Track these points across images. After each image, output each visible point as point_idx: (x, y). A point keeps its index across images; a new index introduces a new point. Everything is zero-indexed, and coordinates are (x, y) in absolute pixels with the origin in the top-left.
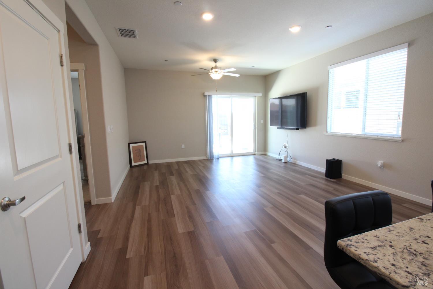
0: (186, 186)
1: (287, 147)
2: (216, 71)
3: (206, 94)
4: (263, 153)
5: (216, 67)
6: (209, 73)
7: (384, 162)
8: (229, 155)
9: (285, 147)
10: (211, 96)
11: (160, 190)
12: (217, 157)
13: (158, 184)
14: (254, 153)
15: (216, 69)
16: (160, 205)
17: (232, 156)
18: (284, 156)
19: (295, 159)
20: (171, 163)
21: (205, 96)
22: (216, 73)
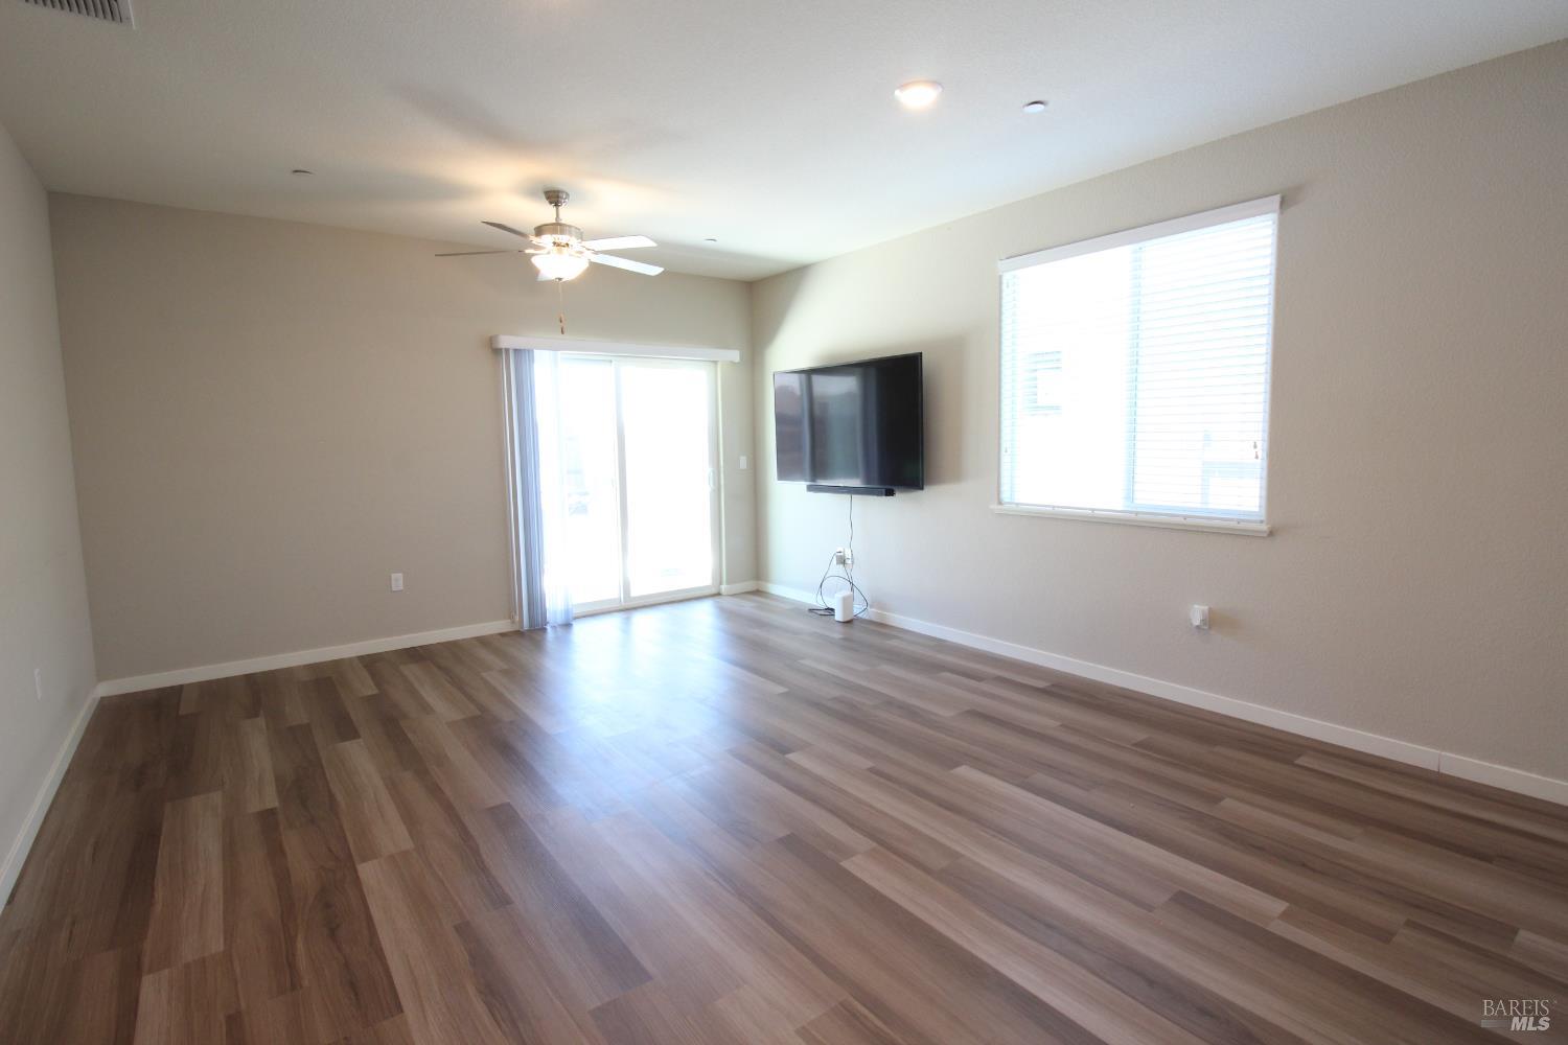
0: (435, 791)
1: (849, 562)
2: (557, 241)
3: (506, 341)
4: (750, 585)
5: (557, 227)
6: (527, 251)
7: (1210, 609)
8: (616, 605)
9: (842, 561)
10: (530, 352)
11: (292, 842)
12: (560, 619)
13: (272, 800)
14: (714, 591)
15: (560, 236)
16: (300, 945)
17: (629, 608)
18: (839, 595)
19: (880, 605)
20: (337, 665)
21: (497, 352)
22: (560, 252)
